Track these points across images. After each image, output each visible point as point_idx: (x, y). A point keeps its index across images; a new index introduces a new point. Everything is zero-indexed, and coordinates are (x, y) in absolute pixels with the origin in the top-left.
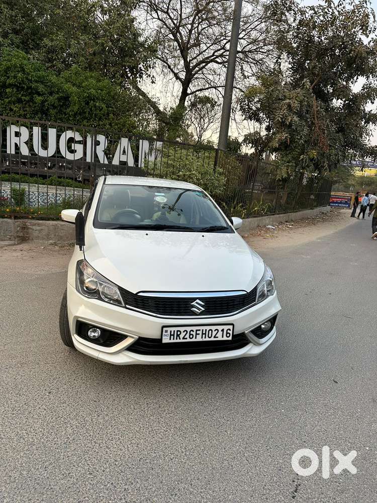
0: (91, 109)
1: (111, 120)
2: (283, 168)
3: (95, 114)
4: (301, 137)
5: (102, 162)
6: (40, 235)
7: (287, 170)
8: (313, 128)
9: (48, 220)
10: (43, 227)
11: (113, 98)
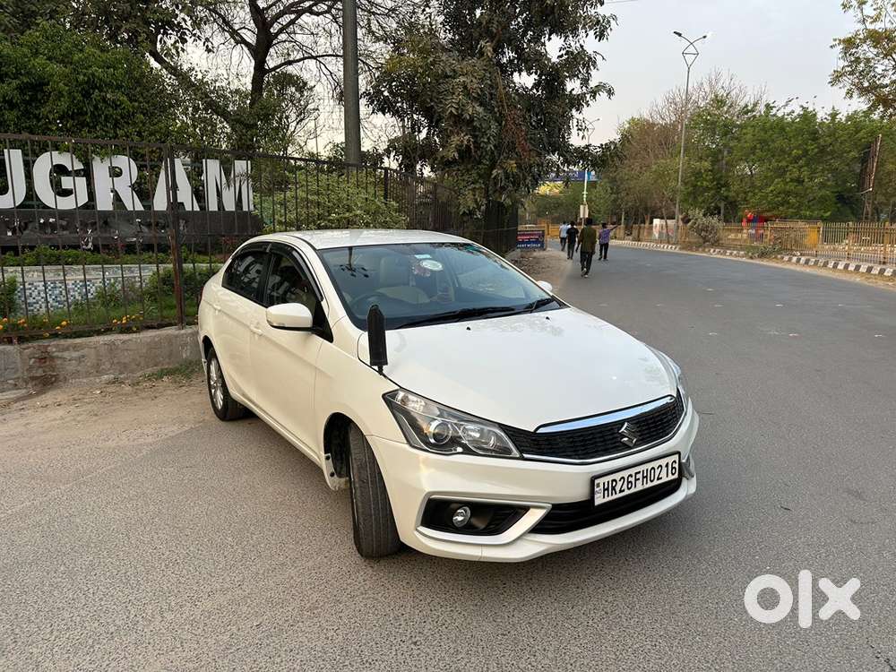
0: (96, 107)
1: (141, 125)
2: (467, 193)
3: (106, 116)
4: (489, 139)
5: (130, 208)
6: (79, 368)
7: (474, 195)
8: (504, 123)
9: (89, 334)
10: (85, 351)
11: (138, 82)
